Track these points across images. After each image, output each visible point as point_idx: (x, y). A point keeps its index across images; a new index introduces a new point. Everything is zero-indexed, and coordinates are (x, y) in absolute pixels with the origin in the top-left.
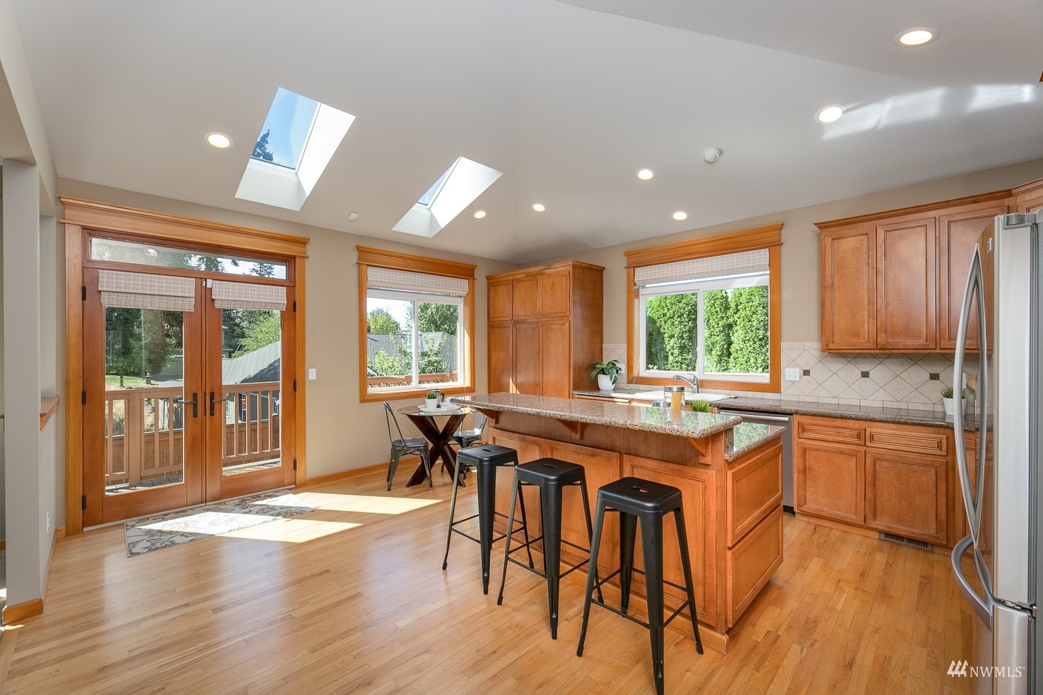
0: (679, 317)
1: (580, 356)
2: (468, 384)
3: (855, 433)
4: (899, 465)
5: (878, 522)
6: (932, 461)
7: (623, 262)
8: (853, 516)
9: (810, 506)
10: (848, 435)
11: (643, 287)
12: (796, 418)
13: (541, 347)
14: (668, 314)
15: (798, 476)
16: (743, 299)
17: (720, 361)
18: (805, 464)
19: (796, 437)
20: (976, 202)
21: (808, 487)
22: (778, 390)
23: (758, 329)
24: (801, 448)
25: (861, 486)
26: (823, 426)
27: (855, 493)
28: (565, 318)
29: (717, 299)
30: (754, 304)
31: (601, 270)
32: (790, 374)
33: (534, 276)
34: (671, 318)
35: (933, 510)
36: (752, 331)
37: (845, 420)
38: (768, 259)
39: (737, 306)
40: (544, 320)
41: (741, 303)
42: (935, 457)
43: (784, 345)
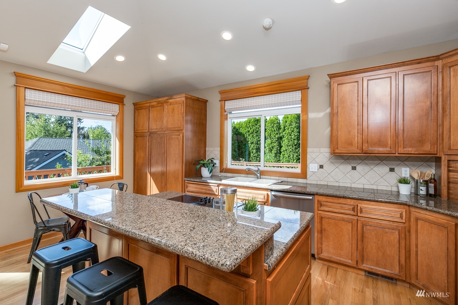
0: (256, 133)
1: (190, 155)
2: (118, 174)
3: (351, 207)
4: (377, 228)
5: (364, 265)
6: (397, 227)
7: (218, 97)
8: (350, 261)
9: (324, 255)
10: (347, 208)
11: (230, 113)
12: (317, 197)
13: (166, 150)
14: (250, 131)
15: (317, 235)
16: (287, 124)
17: (276, 156)
18: (322, 227)
19: (317, 209)
20: (419, 63)
21: (323, 242)
22: (305, 177)
23: (294, 140)
24: (319, 217)
25: (355, 242)
26: (333, 203)
27: (351, 246)
28: (180, 131)
29: (275, 123)
30: (292, 127)
31: (206, 102)
32: (312, 167)
33: (162, 104)
34: (252, 133)
35: (397, 258)
36: (291, 141)
37: (345, 199)
38: (301, 97)
39: (284, 127)
40: (168, 132)
41: (286, 126)
42: (398, 223)
43: (309, 150)
